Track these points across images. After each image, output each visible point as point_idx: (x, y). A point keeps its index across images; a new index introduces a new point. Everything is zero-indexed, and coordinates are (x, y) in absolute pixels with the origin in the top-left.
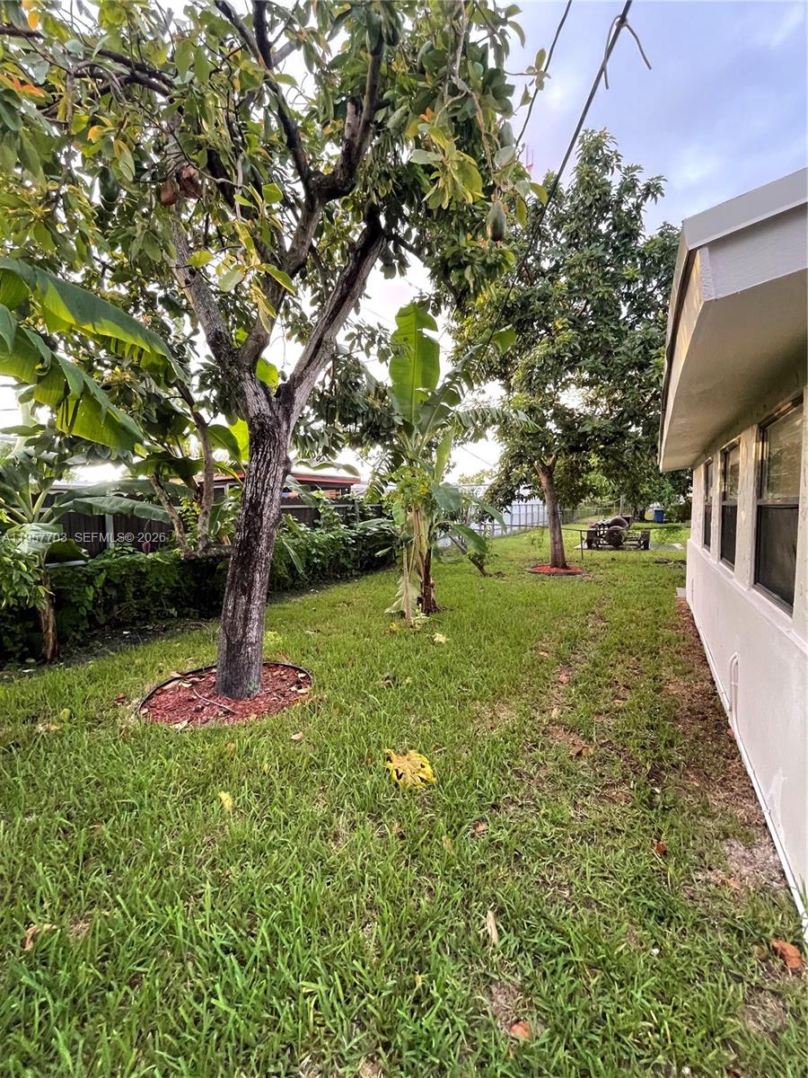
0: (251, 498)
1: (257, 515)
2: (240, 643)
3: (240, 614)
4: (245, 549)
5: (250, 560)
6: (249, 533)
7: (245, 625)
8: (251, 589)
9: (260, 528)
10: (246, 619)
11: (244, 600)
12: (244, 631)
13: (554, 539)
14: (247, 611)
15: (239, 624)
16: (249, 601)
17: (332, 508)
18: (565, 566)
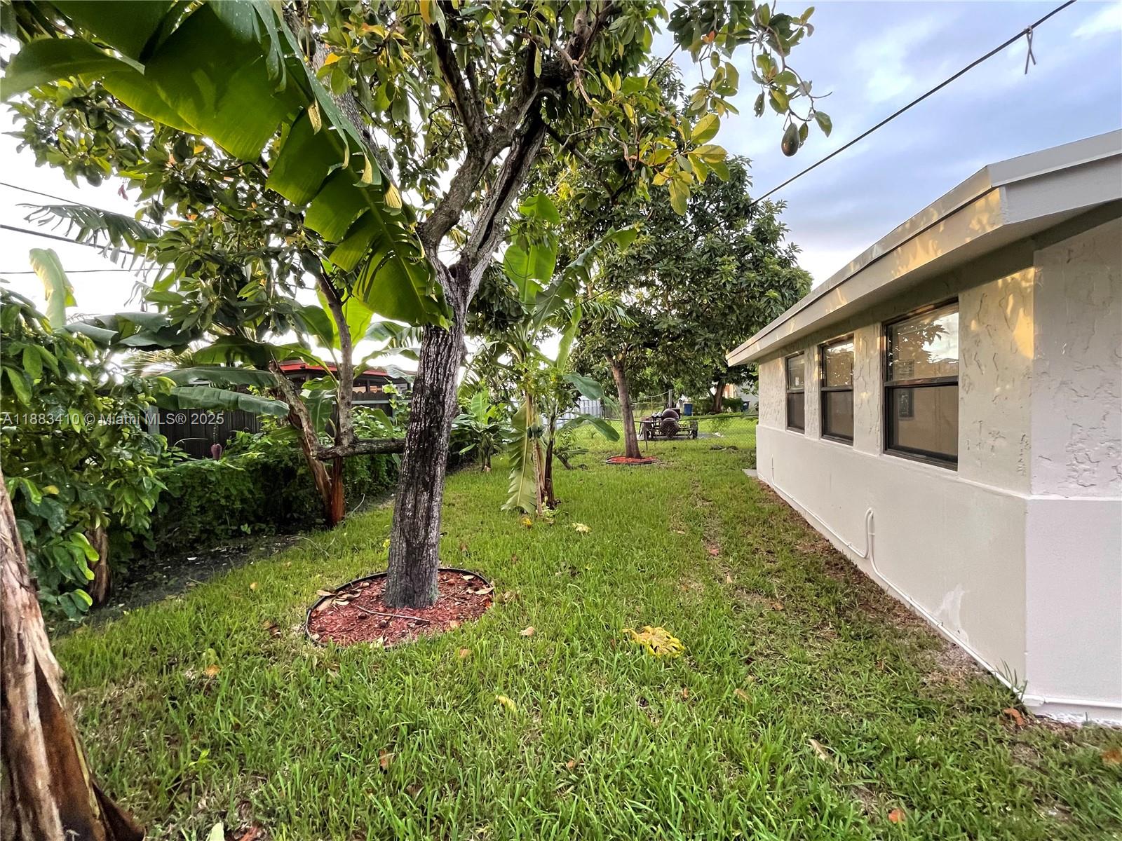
0: (432, 385)
1: (439, 402)
2: (422, 545)
3: (421, 513)
4: (427, 440)
5: (432, 453)
6: (431, 422)
7: (428, 525)
8: (433, 485)
9: (442, 417)
10: (429, 518)
11: (426, 496)
12: (426, 531)
13: (628, 431)
14: (430, 509)
15: (421, 524)
16: (431, 498)
17: (406, 403)
18: (639, 456)
